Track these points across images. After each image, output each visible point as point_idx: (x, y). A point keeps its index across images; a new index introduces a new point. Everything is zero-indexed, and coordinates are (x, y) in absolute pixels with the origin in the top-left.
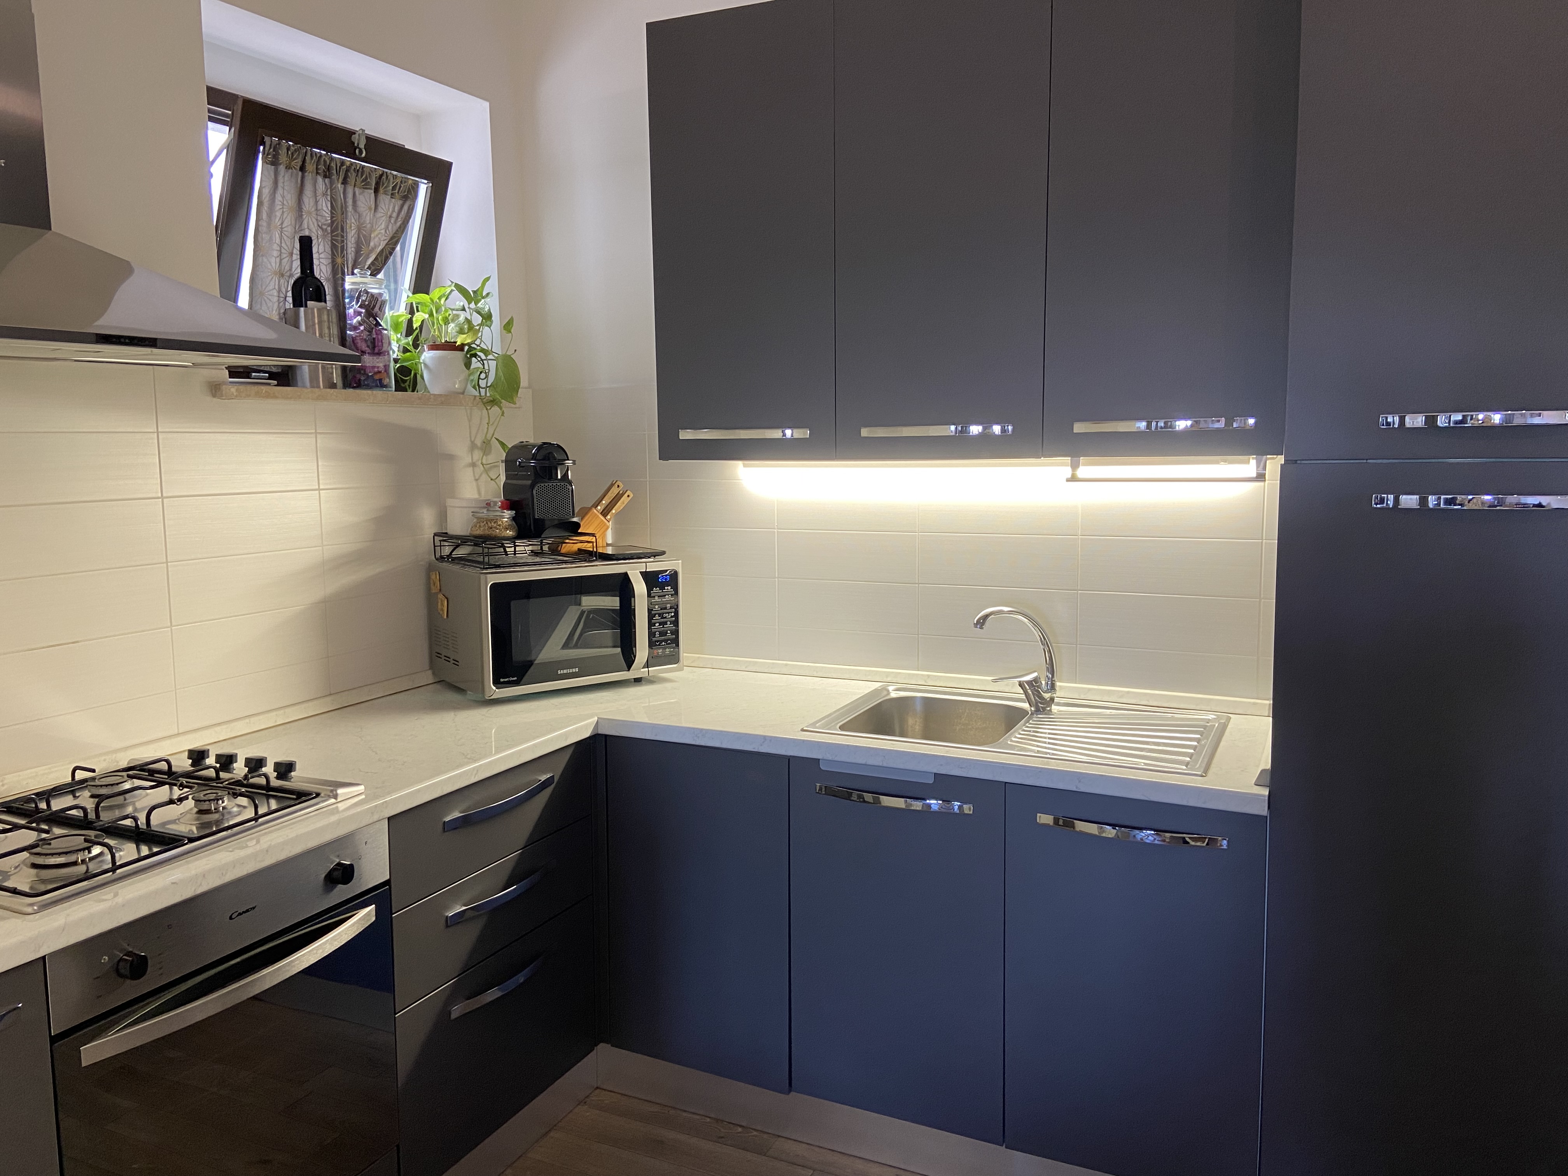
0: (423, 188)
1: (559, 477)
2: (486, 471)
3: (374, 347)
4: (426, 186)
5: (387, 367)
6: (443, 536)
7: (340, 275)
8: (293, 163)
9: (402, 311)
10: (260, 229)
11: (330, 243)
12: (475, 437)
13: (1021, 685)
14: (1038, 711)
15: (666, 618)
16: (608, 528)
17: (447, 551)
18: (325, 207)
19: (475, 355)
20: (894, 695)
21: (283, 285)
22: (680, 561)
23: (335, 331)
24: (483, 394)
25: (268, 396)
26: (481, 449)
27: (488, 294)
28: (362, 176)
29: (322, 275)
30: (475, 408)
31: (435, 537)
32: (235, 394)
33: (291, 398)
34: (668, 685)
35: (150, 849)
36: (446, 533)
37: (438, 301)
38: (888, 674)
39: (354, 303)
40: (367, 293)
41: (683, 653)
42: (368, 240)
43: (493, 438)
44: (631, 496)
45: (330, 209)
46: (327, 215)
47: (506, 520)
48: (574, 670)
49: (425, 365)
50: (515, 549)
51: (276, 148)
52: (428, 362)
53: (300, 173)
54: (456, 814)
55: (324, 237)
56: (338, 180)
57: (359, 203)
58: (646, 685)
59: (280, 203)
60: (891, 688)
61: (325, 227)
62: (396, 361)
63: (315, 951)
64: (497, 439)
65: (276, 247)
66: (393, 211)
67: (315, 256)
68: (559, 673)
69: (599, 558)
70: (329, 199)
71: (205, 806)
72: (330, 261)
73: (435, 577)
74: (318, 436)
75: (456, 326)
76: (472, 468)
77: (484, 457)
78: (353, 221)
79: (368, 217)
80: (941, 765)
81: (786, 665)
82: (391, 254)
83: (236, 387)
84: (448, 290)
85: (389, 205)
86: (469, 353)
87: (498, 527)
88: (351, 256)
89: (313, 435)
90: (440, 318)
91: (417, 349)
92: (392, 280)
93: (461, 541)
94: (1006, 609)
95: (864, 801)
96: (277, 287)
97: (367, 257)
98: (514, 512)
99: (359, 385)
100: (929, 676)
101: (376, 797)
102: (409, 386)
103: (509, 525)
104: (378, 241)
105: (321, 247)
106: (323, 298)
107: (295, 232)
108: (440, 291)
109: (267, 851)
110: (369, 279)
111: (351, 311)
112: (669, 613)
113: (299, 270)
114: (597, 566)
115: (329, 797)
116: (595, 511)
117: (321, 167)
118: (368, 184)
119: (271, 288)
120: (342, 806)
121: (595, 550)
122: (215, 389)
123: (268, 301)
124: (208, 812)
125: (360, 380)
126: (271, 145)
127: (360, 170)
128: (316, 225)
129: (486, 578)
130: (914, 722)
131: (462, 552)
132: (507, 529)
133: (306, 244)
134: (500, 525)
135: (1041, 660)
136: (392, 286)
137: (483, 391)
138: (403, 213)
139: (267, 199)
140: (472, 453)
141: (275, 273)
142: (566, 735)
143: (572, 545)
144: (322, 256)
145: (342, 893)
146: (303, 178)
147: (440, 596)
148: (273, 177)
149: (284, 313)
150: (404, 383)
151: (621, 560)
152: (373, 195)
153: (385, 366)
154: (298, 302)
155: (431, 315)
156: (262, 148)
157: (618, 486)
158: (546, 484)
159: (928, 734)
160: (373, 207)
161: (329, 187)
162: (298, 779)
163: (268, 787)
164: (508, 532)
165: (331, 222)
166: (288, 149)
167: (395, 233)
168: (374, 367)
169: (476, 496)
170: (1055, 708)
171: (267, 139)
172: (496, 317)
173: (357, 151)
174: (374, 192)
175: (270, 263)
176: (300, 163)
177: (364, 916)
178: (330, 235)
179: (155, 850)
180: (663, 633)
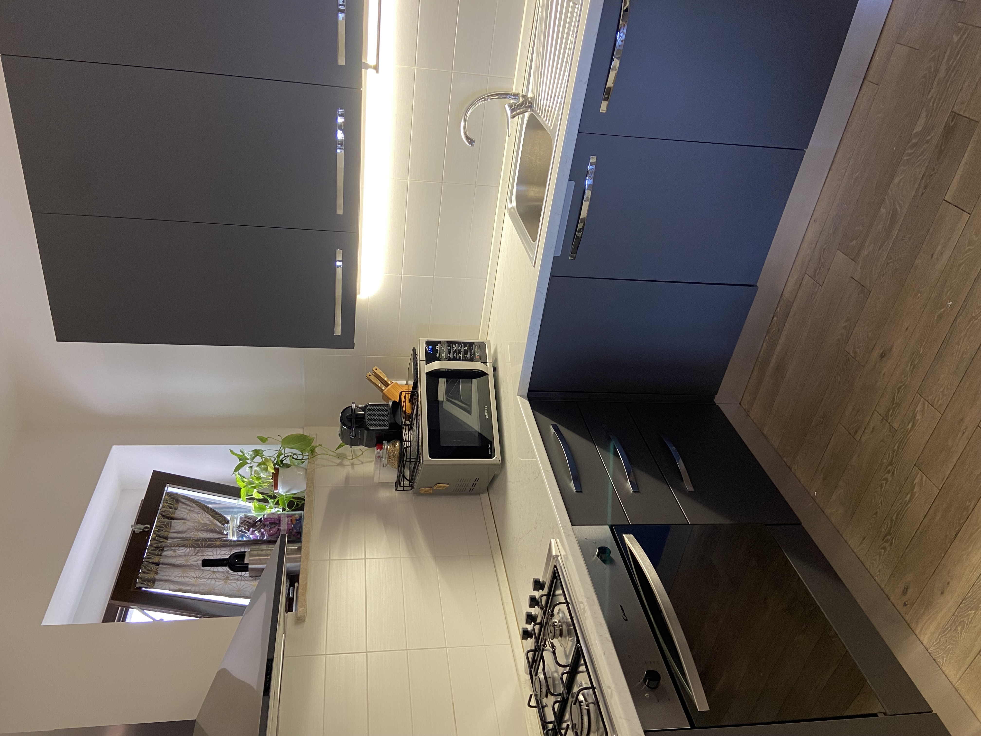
0: (171, 489)
1: (363, 413)
2: (357, 457)
3: (275, 523)
4: (169, 487)
5: (288, 516)
6: (397, 484)
7: (228, 543)
8: (154, 570)
9: (251, 505)
10: (197, 591)
11: (207, 548)
12: (335, 463)
13: (513, 117)
14: (531, 107)
15: (456, 350)
16: (396, 383)
17: (407, 483)
18: (182, 551)
19: (282, 461)
20: (514, 204)
21: (234, 578)
22: (420, 339)
23: (264, 547)
24: (307, 457)
25: (305, 588)
26: (342, 460)
27: (241, 452)
28: (163, 528)
29: (227, 553)
30: (316, 462)
31: (398, 489)
32: (303, 608)
33: (307, 575)
34: (499, 350)
35: (582, 665)
36: (396, 483)
37: (245, 483)
38: (500, 207)
39: (246, 534)
40: (239, 526)
41: (478, 339)
42: (206, 525)
43: (336, 452)
44: (376, 367)
45: (184, 548)
46: (188, 550)
47: (389, 447)
48: (486, 408)
49: (287, 492)
50: (407, 441)
51: (144, 580)
52: (285, 490)
53: (161, 566)
54: (572, 484)
55: (202, 552)
56: (165, 542)
57: (180, 530)
58: (497, 364)
59: (180, 578)
60: (510, 206)
61: (196, 551)
62: (284, 510)
63: (649, 571)
64: (337, 449)
65: (209, 582)
66: (186, 509)
67: (215, 557)
68: (487, 418)
69: (416, 390)
70: (178, 548)
71: (558, 633)
72: (218, 548)
73: (423, 491)
74: (331, 559)
75: (262, 473)
76: (355, 466)
77: (348, 458)
78: (192, 533)
79: (190, 525)
80: (564, 175)
81: (490, 274)
82: (214, 511)
83: (299, 608)
84: (238, 476)
85: (181, 511)
86: (280, 465)
87: (393, 452)
88: (216, 536)
89: (331, 561)
90: (257, 482)
91: (277, 496)
92: (231, 510)
93: (401, 475)
94: (462, 124)
95: (583, 228)
96: (235, 581)
97: (216, 525)
98: (384, 441)
99: (300, 533)
100: (503, 180)
101: (559, 532)
102: (301, 502)
103: (392, 445)
104: (206, 518)
105: (209, 554)
106: (243, 553)
107: (199, 569)
108: (239, 481)
109: (588, 598)
110: (231, 525)
111: (251, 536)
112: (453, 348)
113: (224, 567)
114: (421, 392)
115: (557, 560)
116: (385, 391)
117: (156, 552)
118: (168, 524)
119: (235, 585)
120: (563, 553)
121: (410, 392)
122: (300, 620)
123: (244, 587)
124: (561, 631)
125: (296, 532)
126: (142, 583)
127: (159, 528)
128: (195, 556)
129: (425, 460)
130: (533, 192)
131: (407, 474)
132: (395, 446)
133: (206, 563)
134: (392, 451)
135: (498, 101)
136: (235, 510)
137: (305, 457)
138: (187, 503)
139: (177, 586)
140: (346, 465)
141: (226, 582)
142: (527, 416)
143: (407, 406)
144: (215, 553)
145: (615, 554)
146: (163, 564)
147: (435, 488)
148: (163, 582)
149: (252, 577)
150: (299, 505)
151: (417, 377)
152: (175, 521)
153: (288, 517)
154: (245, 568)
155: (255, 487)
156: (143, 589)
157: (370, 375)
158: (367, 421)
159: (542, 183)
160: (183, 521)
161: (169, 548)
162: (545, 577)
163: (548, 595)
164: (397, 446)
165: (193, 547)
166: (144, 573)
167: (201, 508)
168: (288, 524)
169: (373, 463)
170: (530, 95)
171: (138, 586)
172: (257, 447)
173: (146, 530)
174: (173, 520)
175: (219, 585)
176: (154, 565)
177: (630, 541)
178: (202, 548)
179: (582, 662)
180: (466, 352)
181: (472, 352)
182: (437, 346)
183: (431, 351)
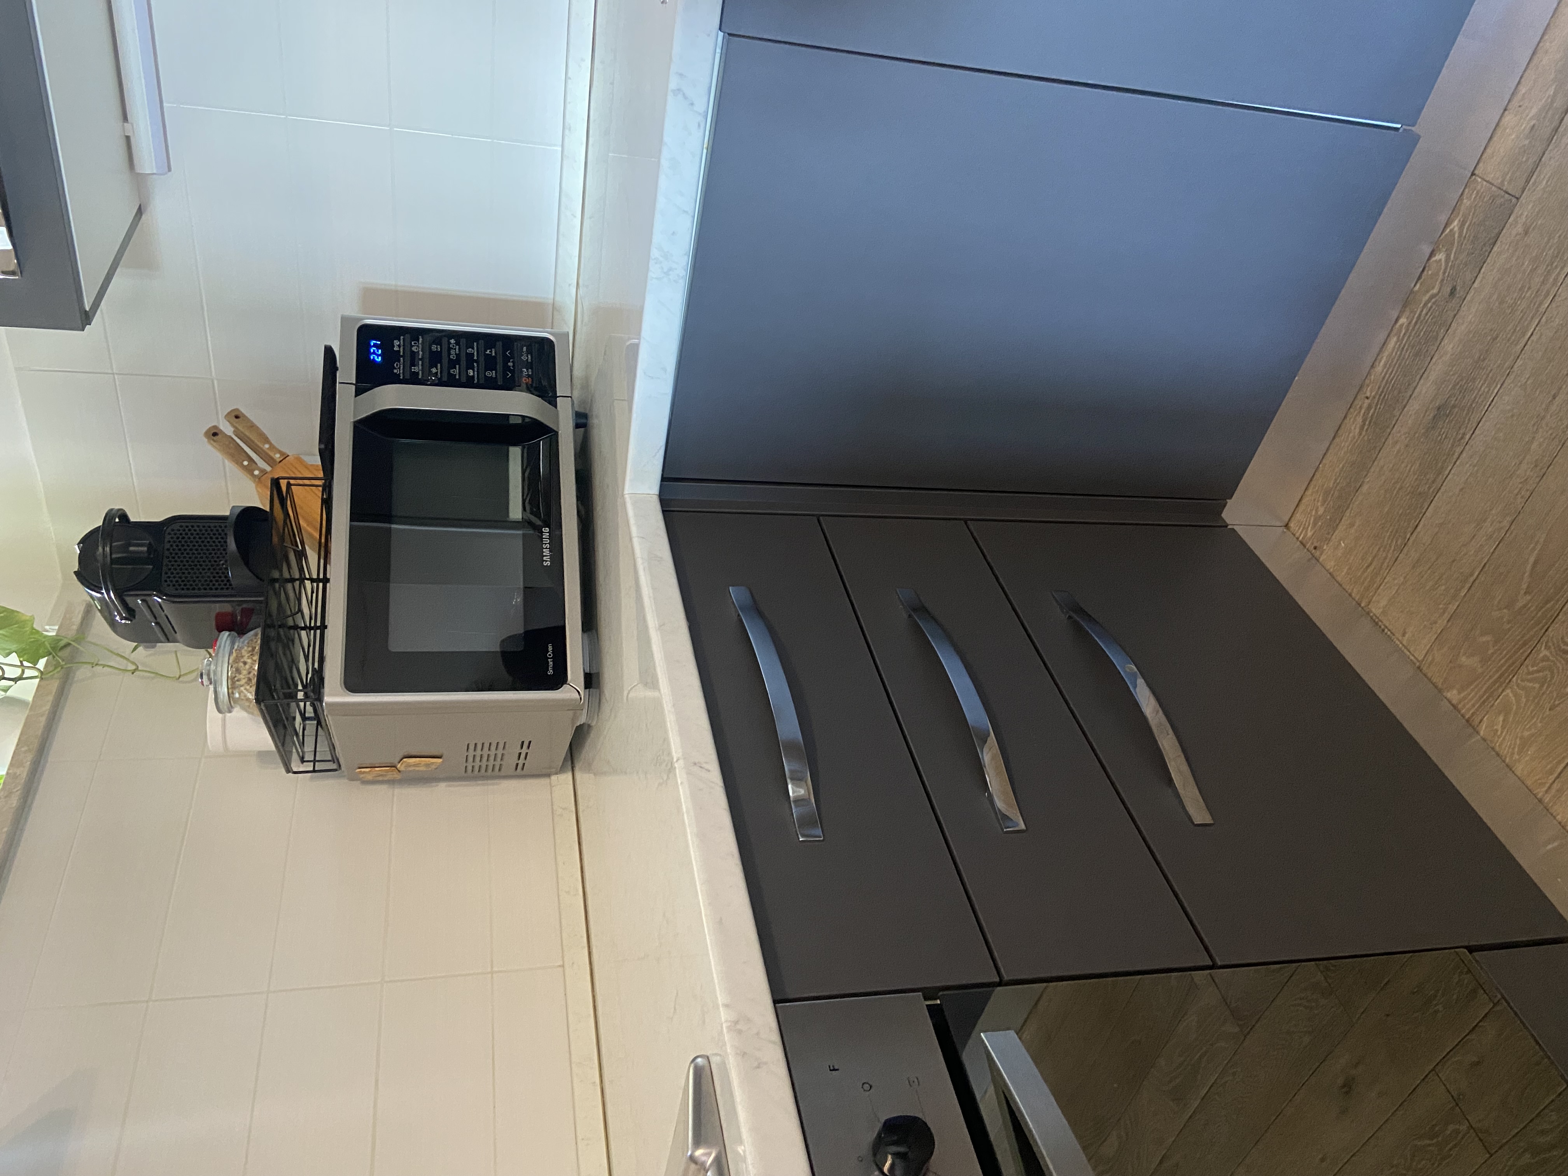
15: (458, 355)
31: (295, 770)
36: (277, 753)
48: (545, 536)
68: (546, 562)
73: (367, 775)
87: (248, 667)
98: (224, 632)
112: (449, 349)
134: (245, 664)
147: (403, 766)
180: (490, 362)
181: (510, 364)
182: (396, 343)
183: (378, 356)
